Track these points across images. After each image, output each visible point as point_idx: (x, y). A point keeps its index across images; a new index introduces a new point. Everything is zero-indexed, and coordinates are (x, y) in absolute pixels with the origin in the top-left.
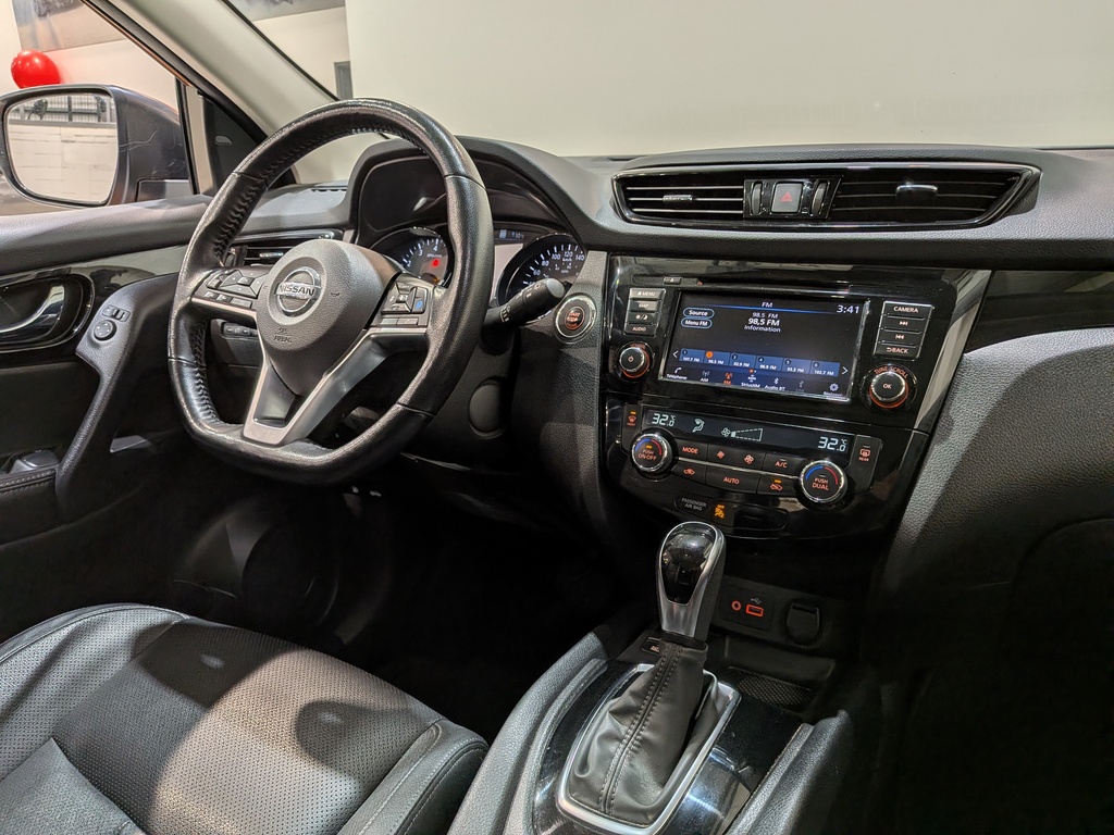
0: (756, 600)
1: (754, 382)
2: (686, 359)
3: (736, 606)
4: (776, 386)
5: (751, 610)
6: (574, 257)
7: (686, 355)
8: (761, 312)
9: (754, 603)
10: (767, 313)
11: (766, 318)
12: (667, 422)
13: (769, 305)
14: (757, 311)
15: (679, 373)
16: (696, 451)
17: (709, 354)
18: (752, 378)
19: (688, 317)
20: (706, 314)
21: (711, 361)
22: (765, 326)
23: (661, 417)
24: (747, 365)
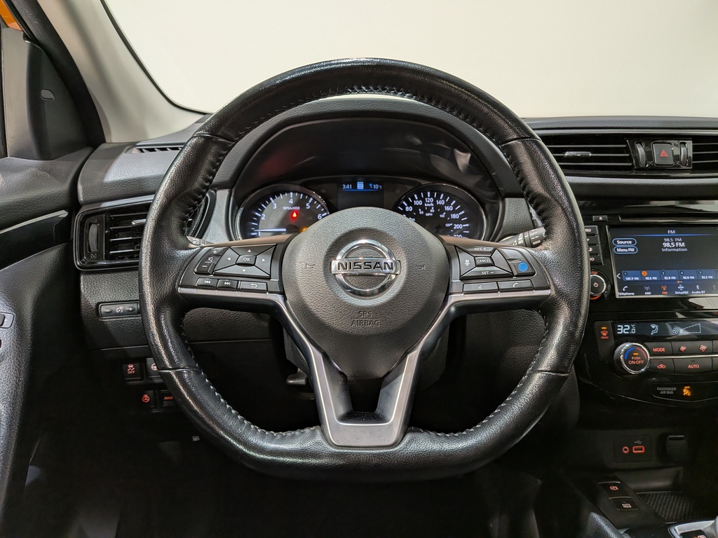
0: (638, 442)
1: (684, 290)
2: (628, 279)
3: (626, 450)
4: (699, 290)
5: (636, 450)
6: (435, 202)
7: (627, 276)
8: (669, 237)
9: (637, 445)
10: (674, 238)
11: (675, 242)
12: (630, 331)
13: (672, 232)
14: (667, 237)
15: (627, 291)
16: (663, 350)
17: (645, 273)
18: (681, 287)
19: (618, 246)
20: (630, 242)
21: (647, 278)
22: (675, 247)
23: (624, 328)
24: (674, 278)
